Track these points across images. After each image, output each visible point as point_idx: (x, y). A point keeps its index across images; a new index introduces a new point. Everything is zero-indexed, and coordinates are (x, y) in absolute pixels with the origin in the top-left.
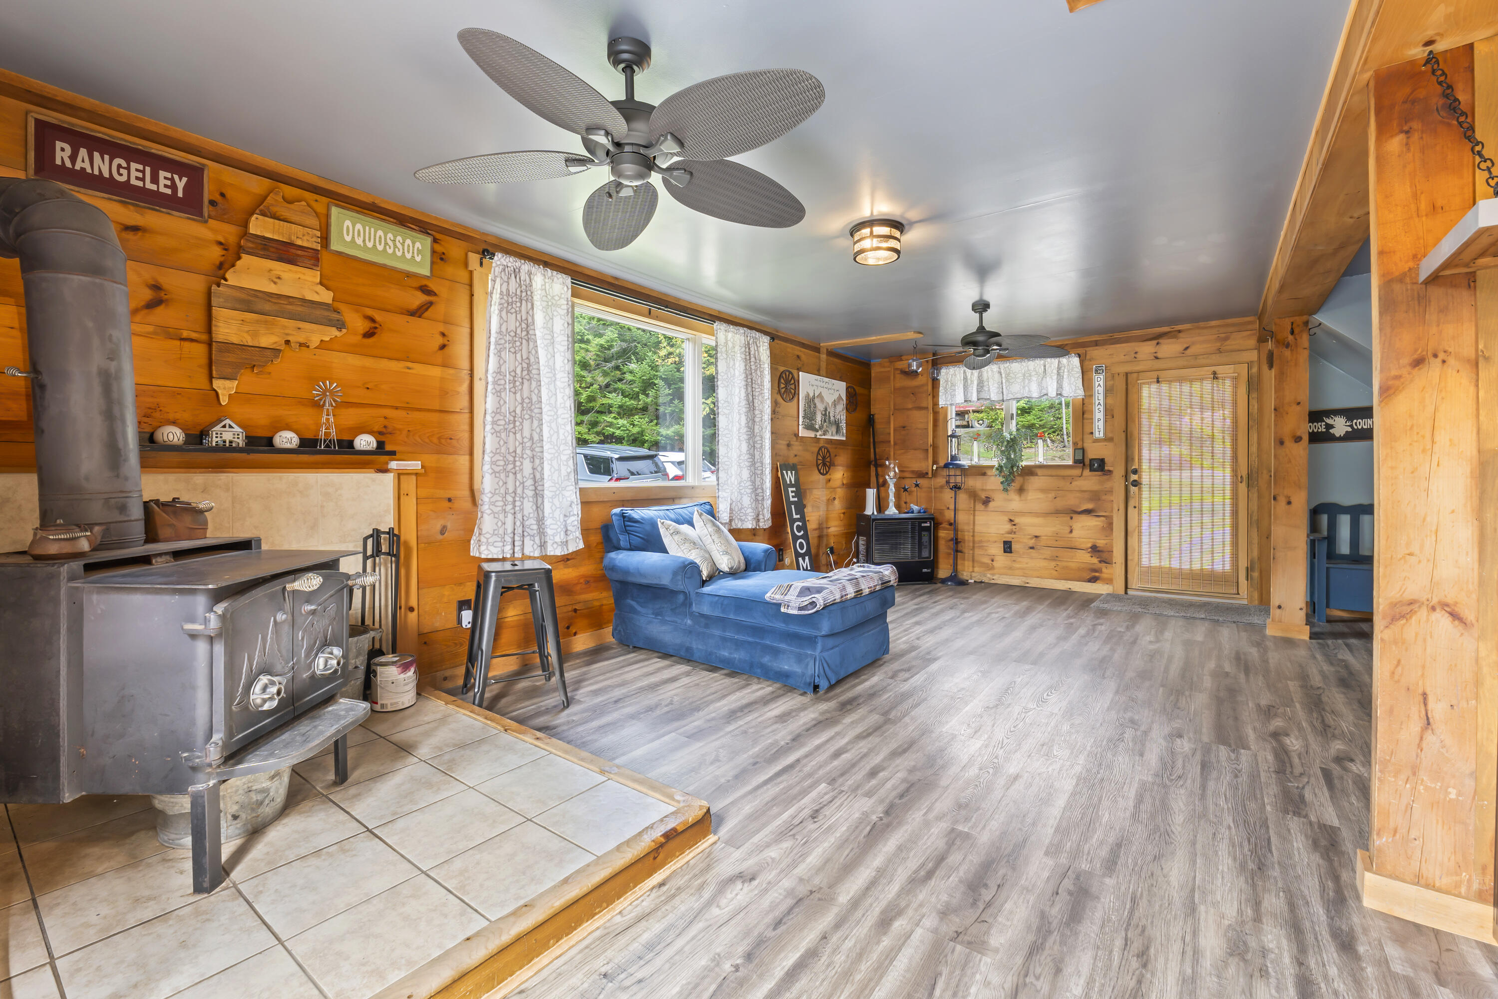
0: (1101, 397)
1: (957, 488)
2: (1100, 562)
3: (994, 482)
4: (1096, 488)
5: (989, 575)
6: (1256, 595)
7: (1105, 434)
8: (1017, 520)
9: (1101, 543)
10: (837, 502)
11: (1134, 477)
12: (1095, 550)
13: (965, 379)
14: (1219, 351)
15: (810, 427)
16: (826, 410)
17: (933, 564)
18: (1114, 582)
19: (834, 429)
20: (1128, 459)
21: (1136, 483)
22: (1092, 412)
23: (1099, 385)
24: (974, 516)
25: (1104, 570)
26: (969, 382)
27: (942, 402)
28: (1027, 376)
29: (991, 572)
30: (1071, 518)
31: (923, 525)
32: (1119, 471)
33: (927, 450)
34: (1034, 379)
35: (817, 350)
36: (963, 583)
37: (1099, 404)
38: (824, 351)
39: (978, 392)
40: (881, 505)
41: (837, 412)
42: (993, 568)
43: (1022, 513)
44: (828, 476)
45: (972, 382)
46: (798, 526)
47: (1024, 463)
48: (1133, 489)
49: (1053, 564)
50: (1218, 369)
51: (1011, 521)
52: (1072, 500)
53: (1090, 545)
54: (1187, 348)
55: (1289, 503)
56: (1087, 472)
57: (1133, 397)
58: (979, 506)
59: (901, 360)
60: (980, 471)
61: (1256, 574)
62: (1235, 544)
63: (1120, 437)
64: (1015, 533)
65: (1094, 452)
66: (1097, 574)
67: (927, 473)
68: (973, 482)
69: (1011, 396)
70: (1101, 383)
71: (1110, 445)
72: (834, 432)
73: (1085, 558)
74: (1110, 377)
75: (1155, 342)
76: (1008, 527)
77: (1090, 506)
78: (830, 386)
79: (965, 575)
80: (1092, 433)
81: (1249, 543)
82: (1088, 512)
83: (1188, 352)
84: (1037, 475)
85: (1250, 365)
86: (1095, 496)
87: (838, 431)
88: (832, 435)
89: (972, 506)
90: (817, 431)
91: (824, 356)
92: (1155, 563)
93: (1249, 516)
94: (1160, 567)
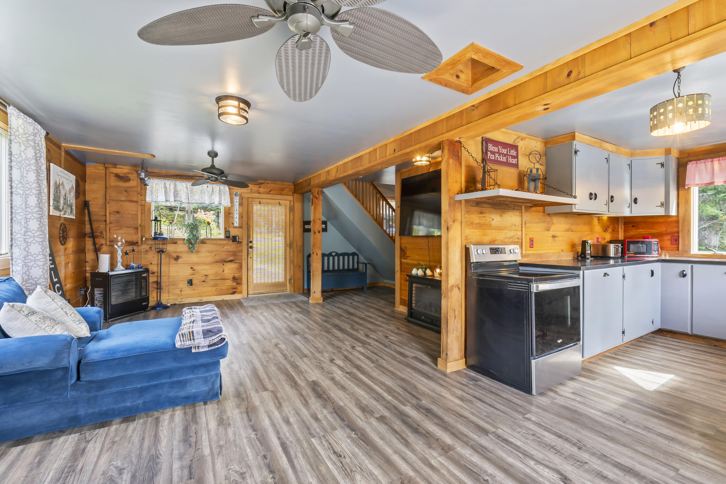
0: (237, 207)
1: (161, 251)
2: (237, 284)
3: (182, 248)
4: (235, 250)
5: (179, 300)
6: (292, 289)
7: (239, 224)
8: (195, 268)
9: (237, 275)
10: (70, 265)
11: (250, 244)
12: (234, 279)
13: (165, 187)
14: (281, 194)
15: (57, 208)
16: (65, 196)
17: (147, 299)
18: (243, 292)
19: (69, 210)
20: (249, 237)
21: (251, 247)
22: (233, 214)
23: (236, 202)
24: (169, 267)
25: (238, 288)
26: (168, 190)
27: (148, 199)
28: (202, 192)
29: (180, 297)
30: (223, 265)
31: (143, 275)
32: (245, 242)
33: (137, 228)
34: (206, 194)
35: (59, 147)
36: (166, 307)
37: (236, 210)
38: (63, 149)
39: (175, 197)
40: (113, 266)
41: (71, 197)
42: (181, 295)
43: (198, 264)
44: (65, 246)
45: (170, 190)
47: (202, 238)
48: (250, 249)
49: (215, 288)
50: (281, 202)
51: (192, 268)
52: (223, 256)
53: (232, 277)
54: (270, 191)
55: (317, 255)
56: (231, 242)
57: (250, 209)
58: (173, 261)
59: (116, 168)
60: (174, 241)
61: (292, 281)
62: (285, 270)
63: (245, 226)
64: (194, 275)
65: (233, 232)
66: (235, 290)
67: (137, 243)
68: (170, 248)
69: (194, 201)
70: (237, 201)
71: (241, 230)
72: (70, 213)
73: (230, 283)
74: (241, 199)
75: (259, 186)
76: (190, 271)
77: (232, 258)
78: (67, 177)
79: (164, 302)
80: (233, 224)
81: (290, 269)
82: (231, 261)
83: (271, 192)
84: (206, 243)
85: (290, 201)
86: (234, 254)
87: (71, 212)
88: (69, 215)
89: (168, 261)
90: (61, 211)
91: (63, 154)
92: (259, 282)
93: (290, 259)
94: (261, 283)
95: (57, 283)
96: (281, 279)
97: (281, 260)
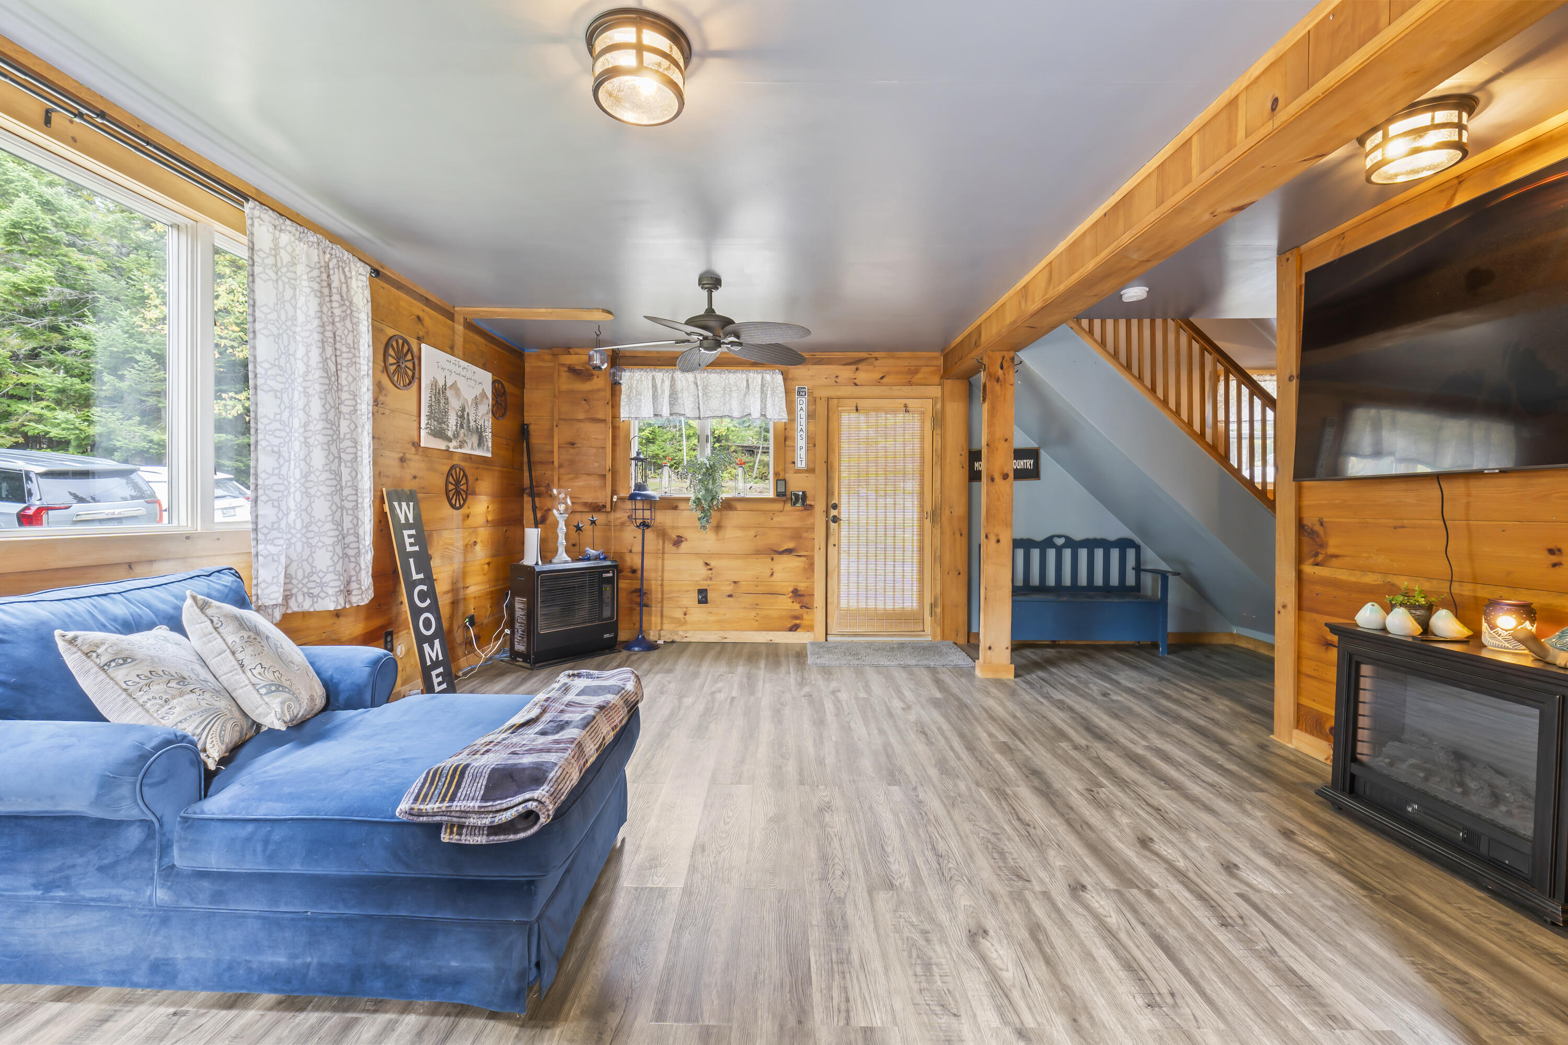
0: (803, 422)
1: (645, 525)
2: (801, 607)
3: (687, 518)
4: (798, 524)
5: (681, 633)
6: (939, 630)
7: (807, 464)
8: (713, 563)
9: (802, 586)
10: (478, 548)
11: (834, 513)
12: (796, 594)
13: (654, 387)
14: (910, 384)
15: (439, 433)
16: (463, 410)
17: (613, 627)
18: (816, 629)
19: (475, 439)
20: (829, 493)
21: (836, 519)
22: (793, 439)
23: (802, 409)
24: (663, 559)
25: (805, 616)
26: (659, 391)
27: (624, 414)
28: (726, 390)
29: (684, 628)
30: (772, 559)
31: (605, 575)
32: (820, 507)
33: (604, 476)
34: (734, 395)
35: (450, 316)
36: (652, 647)
37: (801, 430)
38: (459, 318)
39: (672, 405)
40: (547, 551)
41: (480, 414)
42: (685, 623)
43: (718, 555)
44: (464, 510)
45: (663, 391)
46: (421, 592)
47: (724, 496)
48: (832, 525)
49: (753, 613)
50: (910, 403)
51: (707, 564)
52: (774, 539)
53: (791, 589)
54: (882, 378)
55: (998, 541)
56: (788, 506)
57: (833, 425)
58: (669, 546)
59: (569, 353)
60: (671, 504)
61: (939, 610)
62: (921, 580)
63: (821, 468)
64: (711, 579)
65: (797, 484)
66: (798, 622)
67: (604, 506)
68: (663, 518)
69: (709, 414)
70: (804, 406)
71: (811, 476)
72: (476, 445)
73: (787, 605)
74: (813, 401)
75: (854, 367)
76: (704, 572)
77: (790, 545)
78: (469, 375)
79: (652, 636)
80: (794, 463)
81: (933, 579)
82: (789, 551)
83: (884, 380)
84: (736, 510)
85: (934, 400)
86: (797, 535)
87: (481, 443)
88: (472, 448)
89: (660, 547)
90: (450, 440)
91: (460, 328)
92: (853, 604)
93: (933, 551)
94: (858, 609)
95: (421, 582)
96: (910, 603)
97: (908, 554)
